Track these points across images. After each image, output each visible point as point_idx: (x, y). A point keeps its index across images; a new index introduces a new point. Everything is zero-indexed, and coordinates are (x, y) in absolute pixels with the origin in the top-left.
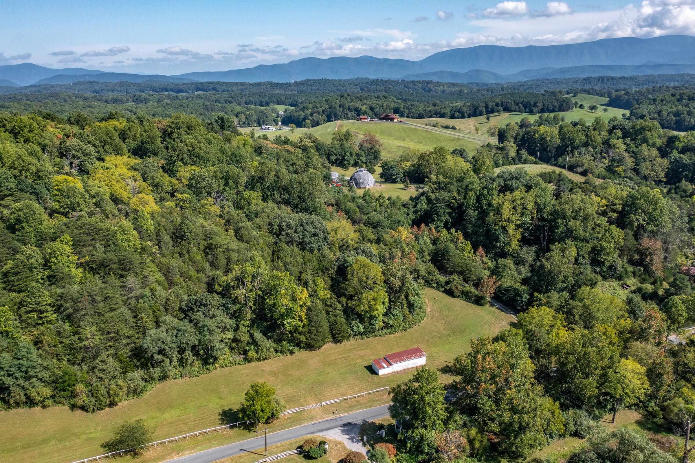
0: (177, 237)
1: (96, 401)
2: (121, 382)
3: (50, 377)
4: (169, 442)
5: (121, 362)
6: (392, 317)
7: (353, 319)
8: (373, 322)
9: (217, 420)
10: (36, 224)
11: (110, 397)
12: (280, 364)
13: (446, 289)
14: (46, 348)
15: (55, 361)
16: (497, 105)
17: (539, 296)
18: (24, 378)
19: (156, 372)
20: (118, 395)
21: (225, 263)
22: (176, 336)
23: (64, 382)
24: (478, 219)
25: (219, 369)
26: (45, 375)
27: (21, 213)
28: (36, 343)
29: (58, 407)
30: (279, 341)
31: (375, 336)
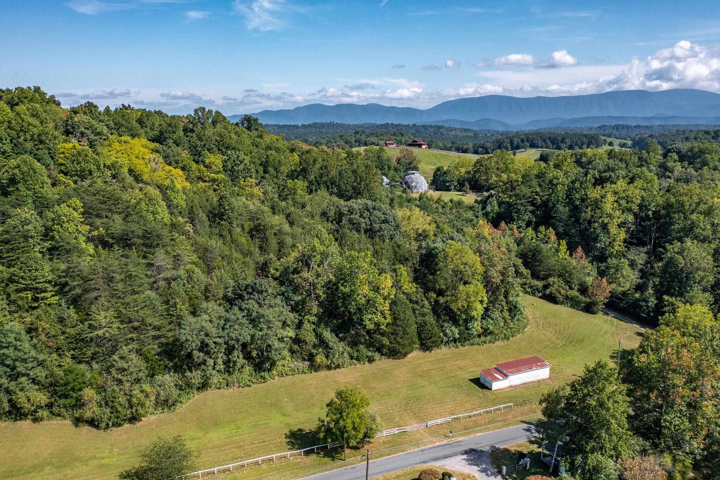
0: (215, 215)
1: (111, 413)
2: (147, 387)
3: (46, 377)
4: (219, 471)
5: (147, 360)
6: (491, 322)
7: (444, 321)
8: (470, 325)
9: (284, 444)
10: (36, 187)
11: (132, 408)
12: (358, 374)
13: (544, 294)
14: (43, 337)
15: (55, 356)
16: (522, 141)
17: (671, 300)
18: (10, 376)
19: (195, 376)
20: (143, 405)
21: (277, 249)
22: (223, 329)
23: (66, 384)
24: (570, 217)
25: (276, 378)
26: (39, 374)
27: (16, 171)
28: (29, 331)
29: (56, 422)
30: (354, 344)
31: (472, 345)
